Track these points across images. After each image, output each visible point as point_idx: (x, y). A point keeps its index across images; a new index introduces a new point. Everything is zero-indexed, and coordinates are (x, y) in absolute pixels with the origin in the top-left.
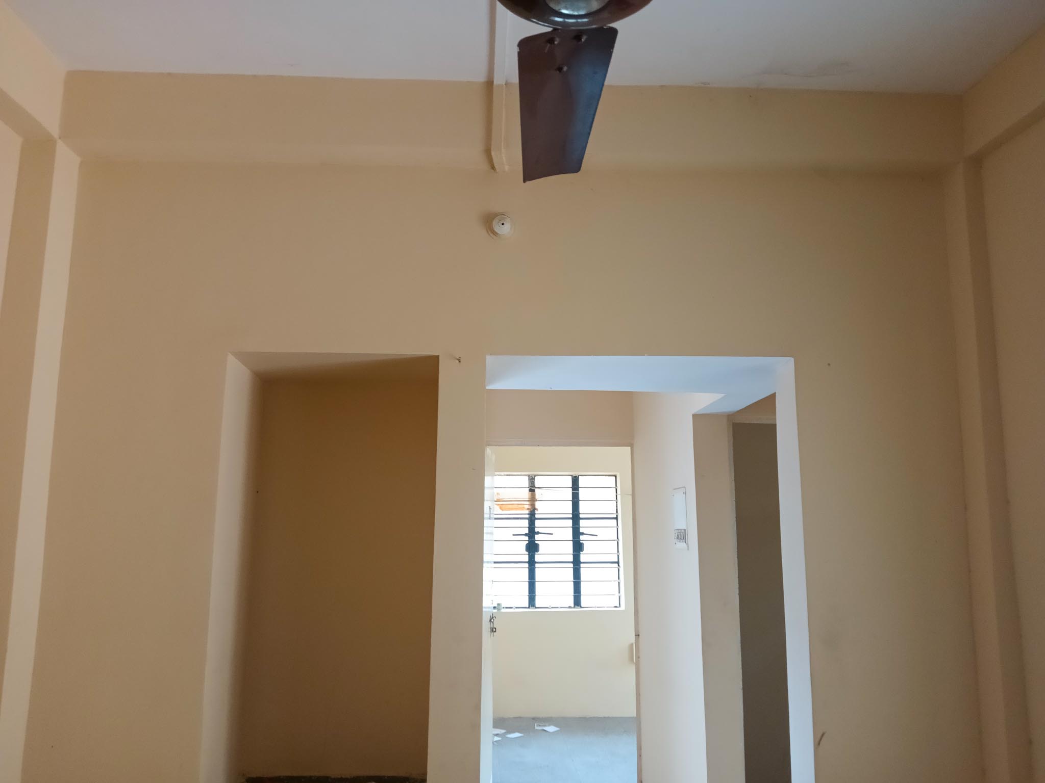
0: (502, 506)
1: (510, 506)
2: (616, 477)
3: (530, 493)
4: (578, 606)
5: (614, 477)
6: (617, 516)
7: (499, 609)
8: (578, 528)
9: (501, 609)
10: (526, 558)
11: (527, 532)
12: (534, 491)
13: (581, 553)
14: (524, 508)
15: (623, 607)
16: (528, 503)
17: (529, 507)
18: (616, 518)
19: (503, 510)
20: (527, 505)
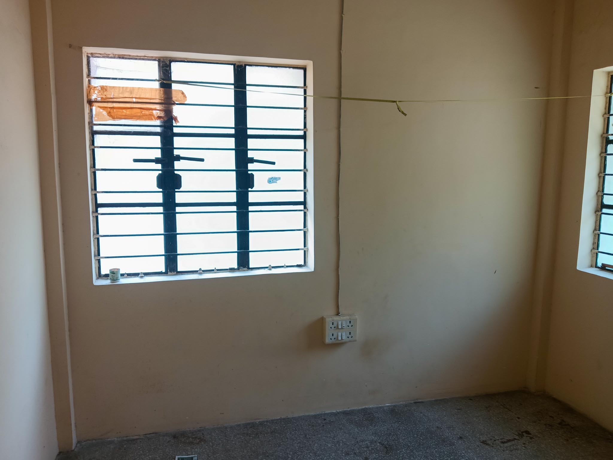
0: (112, 111)
1: (128, 112)
2: (305, 70)
3: (162, 89)
4: (244, 267)
5: (302, 71)
6: (305, 133)
7: (114, 280)
8: (246, 150)
9: (117, 279)
10: (159, 198)
11: (159, 156)
12: (170, 86)
13: (250, 189)
14: (152, 115)
15: (311, 267)
16: (158, 107)
17: (162, 114)
18: (304, 137)
19: (114, 118)
20: (158, 111)
